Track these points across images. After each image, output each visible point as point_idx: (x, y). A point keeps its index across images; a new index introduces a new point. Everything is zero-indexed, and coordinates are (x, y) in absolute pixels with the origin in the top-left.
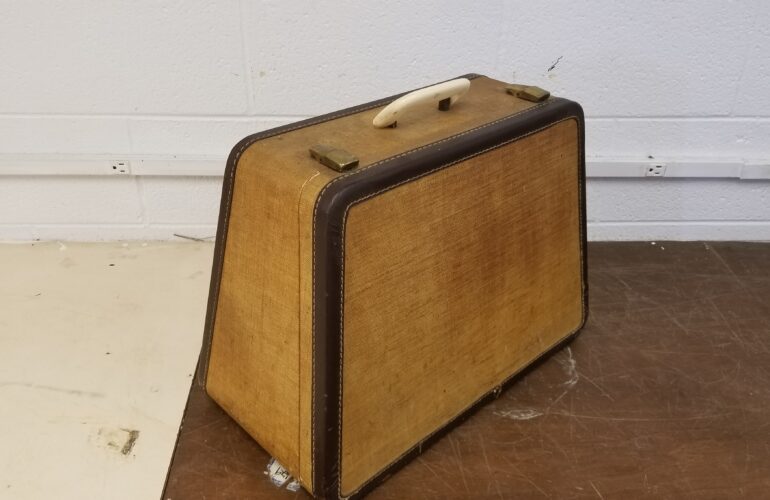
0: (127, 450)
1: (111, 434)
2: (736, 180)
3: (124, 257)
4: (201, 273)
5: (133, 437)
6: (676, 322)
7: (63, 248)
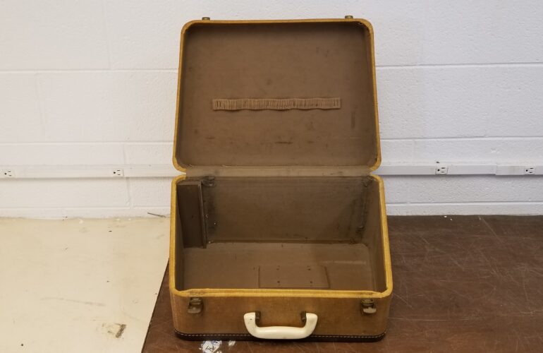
0: (119, 335)
1: (109, 326)
2: (493, 176)
3: (118, 226)
4: (163, 235)
5: (123, 328)
6: (457, 263)
7: (81, 222)
